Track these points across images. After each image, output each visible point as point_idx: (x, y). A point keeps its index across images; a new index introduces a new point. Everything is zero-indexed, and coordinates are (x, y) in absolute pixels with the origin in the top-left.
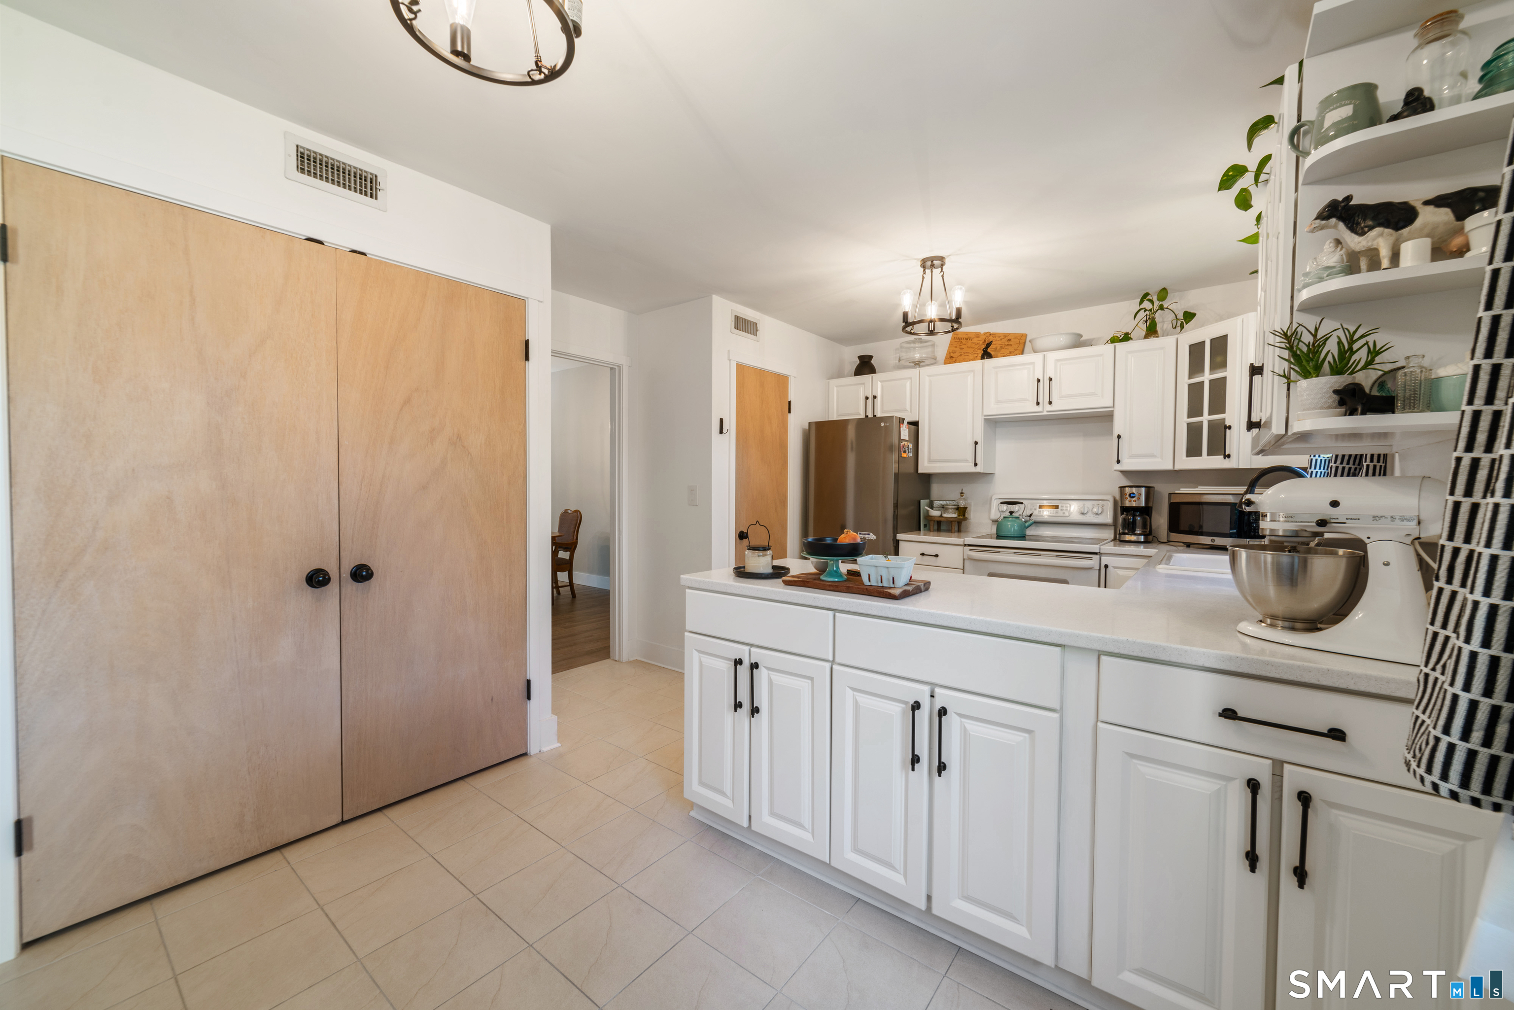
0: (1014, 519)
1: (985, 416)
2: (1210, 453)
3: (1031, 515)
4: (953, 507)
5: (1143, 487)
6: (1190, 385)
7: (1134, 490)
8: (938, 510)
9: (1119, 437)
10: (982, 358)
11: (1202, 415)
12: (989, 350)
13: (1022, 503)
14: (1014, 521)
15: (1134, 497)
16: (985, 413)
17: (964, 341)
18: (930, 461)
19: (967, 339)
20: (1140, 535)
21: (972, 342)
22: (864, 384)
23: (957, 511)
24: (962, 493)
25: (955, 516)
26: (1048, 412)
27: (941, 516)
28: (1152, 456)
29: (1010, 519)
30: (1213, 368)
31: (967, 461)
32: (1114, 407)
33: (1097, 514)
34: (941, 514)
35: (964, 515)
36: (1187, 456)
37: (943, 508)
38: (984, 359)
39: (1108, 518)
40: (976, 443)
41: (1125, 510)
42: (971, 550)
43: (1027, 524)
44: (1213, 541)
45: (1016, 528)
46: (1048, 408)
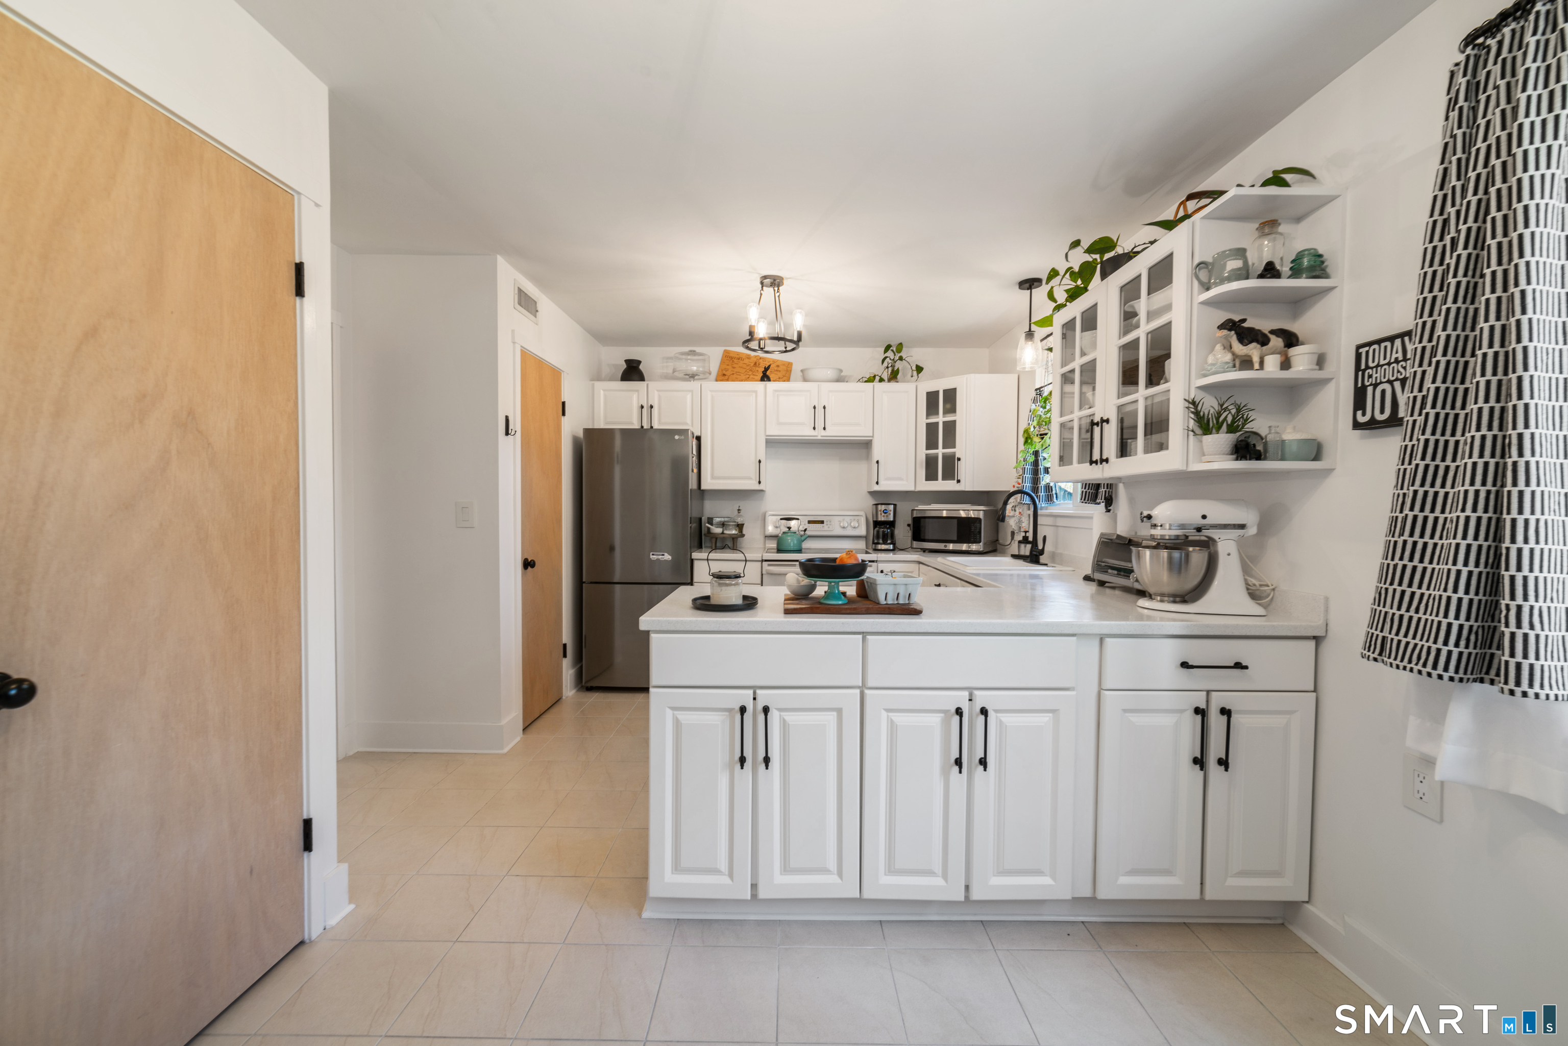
0: (793, 534)
1: (767, 436)
2: (944, 478)
3: (805, 530)
4: (734, 523)
5: (891, 504)
6: (927, 424)
7: (883, 507)
8: (720, 527)
9: (878, 462)
10: (762, 379)
11: (937, 448)
12: (768, 373)
13: (798, 519)
14: (793, 536)
15: (886, 513)
16: (767, 434)
17: (736, 361)
18: (713, 477)
19: (739, 359)
20: (890, 544)
21: (743, 362)
22: (637, 391)
23: (737, 528)
24: (739, 510)
25: (736, 532)
26: (822, 436)
27: (723, 533)
28: (900, 479)
29: (789, 534)
30: (946, 412)
31: (750, 478)
32: (873, 437)
33: (854, 528)
34: (723, 531)
35: (742, 532)
36: (926, 480)
37: (723, 525)
38: (764, 381)
39: (862, 531)
40: (760, 462)
41: (877, 524)
42: (769, 565)
43: (803, 538)
44: (946, 546)
45: (795, 542)
46: (823, 433)
